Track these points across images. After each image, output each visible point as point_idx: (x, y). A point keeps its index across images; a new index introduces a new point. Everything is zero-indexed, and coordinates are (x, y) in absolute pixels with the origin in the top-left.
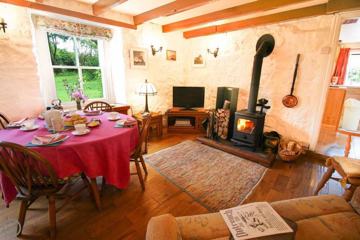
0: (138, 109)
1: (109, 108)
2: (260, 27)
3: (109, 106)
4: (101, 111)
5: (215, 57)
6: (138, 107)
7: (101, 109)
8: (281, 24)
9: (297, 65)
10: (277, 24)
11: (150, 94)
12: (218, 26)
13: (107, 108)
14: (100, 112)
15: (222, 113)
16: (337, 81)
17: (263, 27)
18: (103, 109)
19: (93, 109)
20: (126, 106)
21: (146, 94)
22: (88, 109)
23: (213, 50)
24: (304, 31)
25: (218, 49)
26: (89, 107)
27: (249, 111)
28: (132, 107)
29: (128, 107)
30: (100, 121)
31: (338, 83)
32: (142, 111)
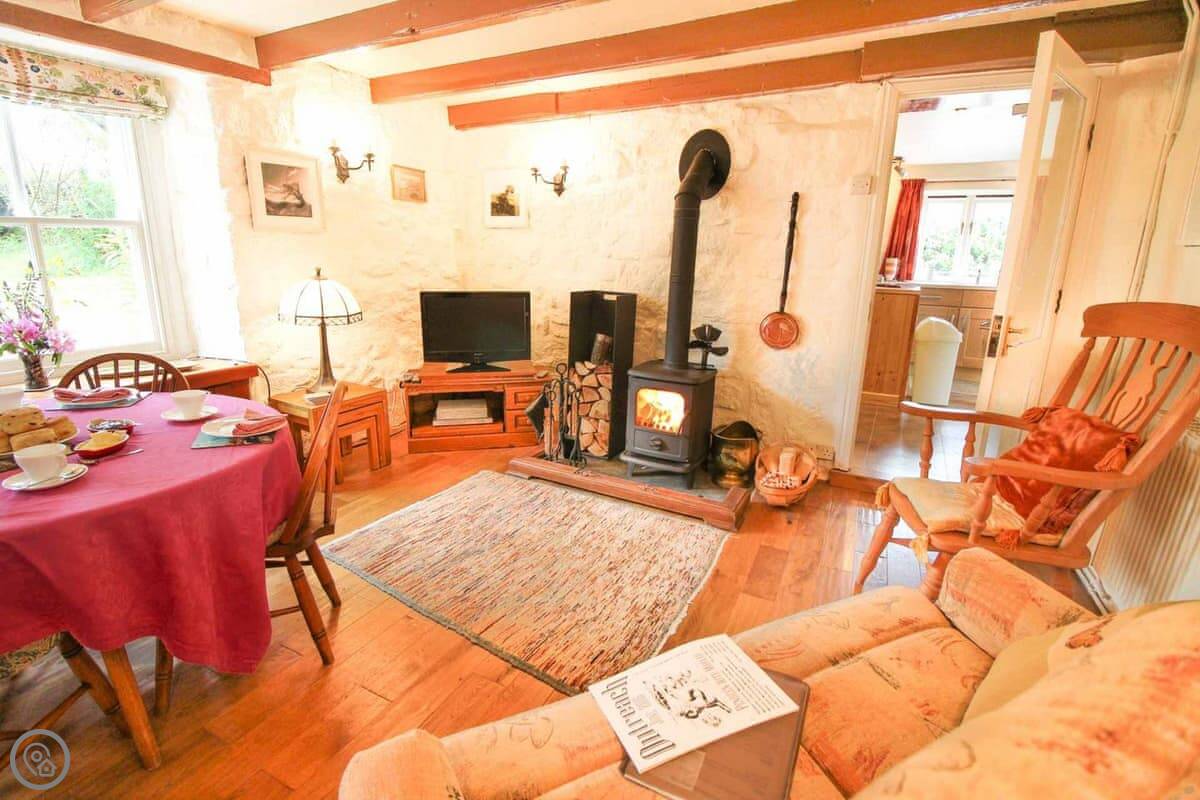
0: (290, 372)
1: (169, 376)
2: (688, 106)
3: (168, 368)
4: (134, 392)
5: (559, 194)
6: (292, 367)
7: (137, 380)
8: (746, 100)
9: (793, 225)
10: (734, 102)
11: (337, 321)
12: (562, 93)
13: (160, 377)
14: (129, 393)
15: (590, 373)
16: (895, 269)
17: (696, 106)
18: (143, 380)
19: (99, 385)
20: (241, 365)
21: (320, 321)
22: (78, 386)
23: (551, 172)
24: (808, 127)
25: (565, 168)
26: (82, 378)
27: (670, 366)
28: (268, 367)
29: (253, 371)
30: (129, 429)
31: (898, 277)
32: (307, 380)
